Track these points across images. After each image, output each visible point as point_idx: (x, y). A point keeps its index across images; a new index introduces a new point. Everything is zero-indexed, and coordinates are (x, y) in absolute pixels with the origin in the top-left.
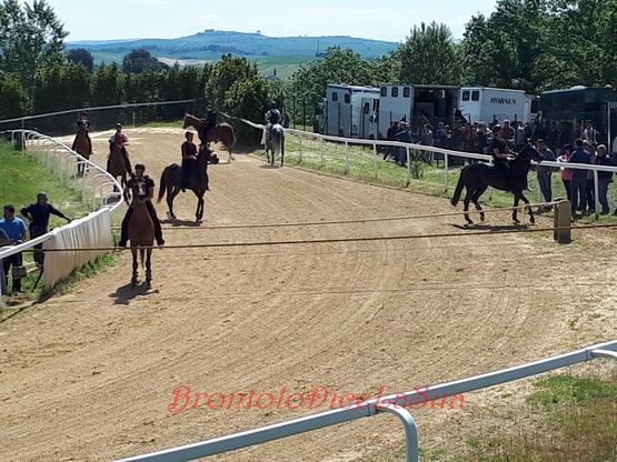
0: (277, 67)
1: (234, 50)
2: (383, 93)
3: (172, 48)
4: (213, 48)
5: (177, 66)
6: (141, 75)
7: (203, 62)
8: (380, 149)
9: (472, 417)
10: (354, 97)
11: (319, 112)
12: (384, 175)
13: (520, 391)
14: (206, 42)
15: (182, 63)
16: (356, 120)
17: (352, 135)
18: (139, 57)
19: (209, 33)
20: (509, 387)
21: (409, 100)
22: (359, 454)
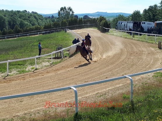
0: (109, 18)
1: (102, 15)
2: (128, 22)
3: (91, 15)
4: (98, 15)
5: (92, 18)
6: (86, 19)
7: (97, 17)
8: (127, 32)
9: (142, 79)
10: (123, 23)
11: (116, 26)
12: (128, 37)
13: (151, 75)
14: (97, 14)
15: (93, 18)
16: (123, 27)
17: (122, 30)
18: (86, 17)
19: (98, 12)
20: (149, 74)
21: (132, 24)
22: (122, 85)
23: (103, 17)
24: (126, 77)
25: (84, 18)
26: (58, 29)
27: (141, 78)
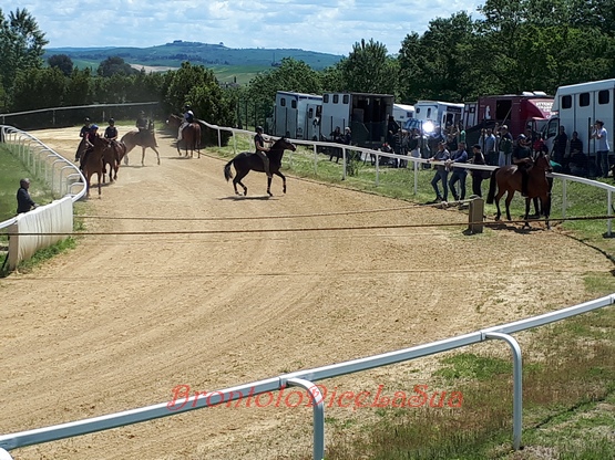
0: (237, 75)
7: (166, 70)
11: (269, 115)
12: (323, 173)
13: (426, 369)
14: (174, 51)
17: (297, 137)
20: (418, 363)
21: (347, 106)
23: (196, 69)
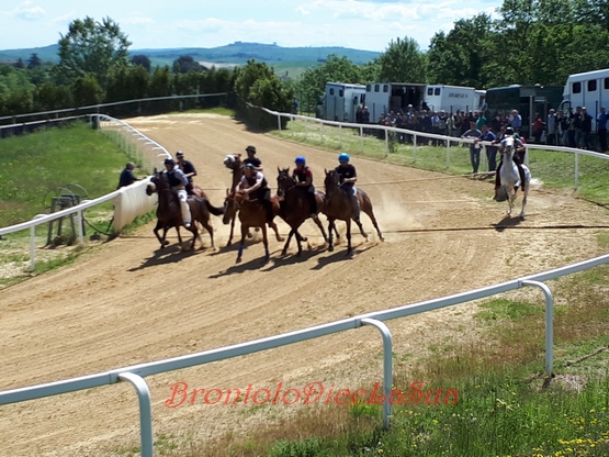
0: (289, 69)
1: (257, 57)
2: (368, 89)
3: (210, 55)
5: (213, 68)
6: (186, 75)
7: (233, 65)
8: (365, 131)
10: (347, 93)
13: (468, 311)
14: (236, 50)
15: (218, 66)
16: (347, 109)
19: (238, 44)
20: (461, 307)
22: (349, 357)
23: (259, 66)
24: (362, 324)
25: (175, 69)
26: (61, 115)
27: (427, 324)
